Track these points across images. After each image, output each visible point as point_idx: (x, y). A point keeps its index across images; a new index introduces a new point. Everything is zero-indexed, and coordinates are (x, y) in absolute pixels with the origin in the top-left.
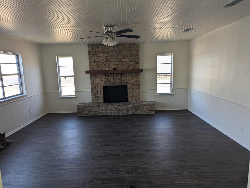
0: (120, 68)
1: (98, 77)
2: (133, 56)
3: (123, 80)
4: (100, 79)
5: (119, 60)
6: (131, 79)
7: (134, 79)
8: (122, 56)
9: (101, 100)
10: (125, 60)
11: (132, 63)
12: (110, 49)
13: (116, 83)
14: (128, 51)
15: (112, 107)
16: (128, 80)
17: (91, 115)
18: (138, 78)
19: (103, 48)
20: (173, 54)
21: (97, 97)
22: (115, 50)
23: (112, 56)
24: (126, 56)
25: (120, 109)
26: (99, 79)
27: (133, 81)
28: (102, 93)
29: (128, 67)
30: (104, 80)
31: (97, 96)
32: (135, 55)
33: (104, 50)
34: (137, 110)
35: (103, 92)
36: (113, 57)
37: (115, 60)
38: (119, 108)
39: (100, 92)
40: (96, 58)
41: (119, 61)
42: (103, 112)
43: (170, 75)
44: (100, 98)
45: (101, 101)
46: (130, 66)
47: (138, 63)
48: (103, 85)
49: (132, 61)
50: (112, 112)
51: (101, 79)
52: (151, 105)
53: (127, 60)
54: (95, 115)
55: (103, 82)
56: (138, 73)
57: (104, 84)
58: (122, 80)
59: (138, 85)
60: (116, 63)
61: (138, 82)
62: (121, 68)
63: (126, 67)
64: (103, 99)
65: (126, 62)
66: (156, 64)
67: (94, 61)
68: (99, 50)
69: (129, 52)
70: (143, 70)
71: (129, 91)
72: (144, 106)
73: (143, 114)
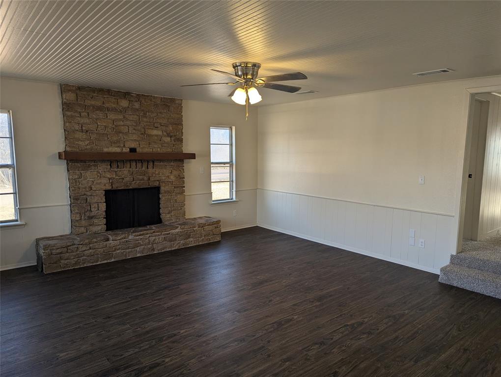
0: (144, 148)
1: (93, 168)
2: (171, 124)
3: (152, 174)
4: (97, 174)
5: (143, 130)
6: (166, 172)
7: (175, 173)
8: (150, 122)
9: (100, 225)
10: (155, 132)
11: (169, 139)
12: (122, 104)
13: (135, 183)
14: (160, 113)
15: (138, 237)
16: (162, 174)
17: (85, 265)
18: (182, 170)
19: (106, 99)
21: (91, 218)
22: (134, 107)
23: (127, 120)
24: (157, 123)
25: (155, 240)
26: (95, 172)
27: (172, 177)
28: (103, 207)
29: (160, 146)
30: (109, 176)
31: (88, 217)
32: (176, 124)
33: (107, 105)
34: (189, 237)
35: (105, 204)
36: (128, 123)
37: (134, 129)
38: (154, 238)
39: (97, 206)
40: (86, 120)
41: (142, 134)
42: (118, 251)
44: (96, 221)
45: (100, 228)
46: (165, 145)
47: (181, 140)
48: (104, 188)
49: (169, 135)
50: (138, 249)
51: (99, 174)
52: (213, 223)
53: (160, 133)
54: (97, 262)
55: (104, 181)
56: (182, 161)
57: (107, 185)
58: (150, 175)
59: (180, 186)
60: (135, 137)
61: (181, 178)
62: (147, 150)
63: (157, 149)
64: (104, 221)
65: (157, 136)
67: (80, 128)
68: (93, 103)
69: (163, 116)
70: (194, 154)
71: (163, 199)
72: (202, 229)
73: (201, 243)
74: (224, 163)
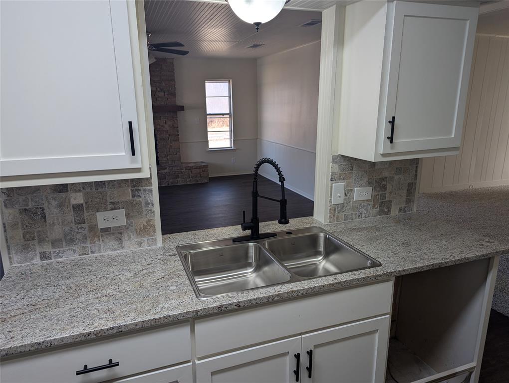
2: (164, 81)
6: (161, 122)
7: (169, 123)
11: (162, 94)
16: (157, 124)
18: (176, 121)
20: (231, 80)
27: (166, 126)
29: (155, 100)
32: (168, 80)
34: (178, 177)
43: (228, 116)
46: (159, 99)
47: (174, 95)
52: (200, 167)
53: (154, 89)
56: (175, 112)
59: (175, 134)
61: (175, 128)
66: (205, 97)
69: (156, 74)
70: (183, 107)
71: (160, 145)
72: (190, 171)
73: (188, 183)
74: (223, 114)
